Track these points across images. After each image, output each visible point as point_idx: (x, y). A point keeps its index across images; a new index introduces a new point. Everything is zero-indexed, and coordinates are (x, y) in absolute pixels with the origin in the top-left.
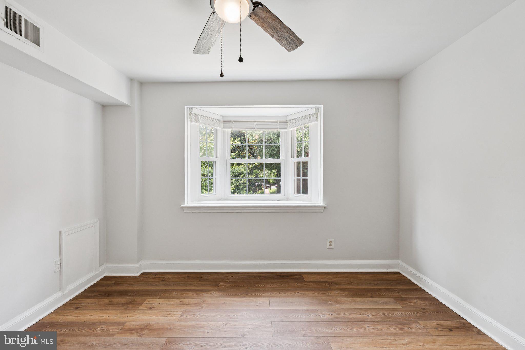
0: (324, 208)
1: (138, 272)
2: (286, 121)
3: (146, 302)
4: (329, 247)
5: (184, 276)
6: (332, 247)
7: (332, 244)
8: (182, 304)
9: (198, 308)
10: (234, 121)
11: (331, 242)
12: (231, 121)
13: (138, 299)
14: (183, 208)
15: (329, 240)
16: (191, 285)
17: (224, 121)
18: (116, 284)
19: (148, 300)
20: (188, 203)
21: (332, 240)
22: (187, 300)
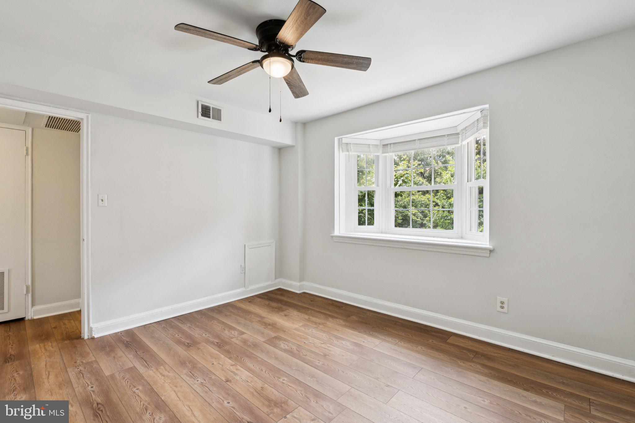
0: (491, 251)
1: (299, 290)
2: (458, 134)
3: (287, 311)
4: (499, 309)
5: (330, 302)
6: (505, 310)
7: (505, 306)
8: (309, 320)
9: (315, 326)
10: (394, 144)
11: (502, 303)
12: (390, 144)
13: (284, 307)
14: (332, 237)
15: (500, 299)
16: (328, 310)
17: (384, 145)
18: (282, 295)
19: (290, 310)
20: (340, 233)
21: (505, 300)
22: (314, 319)
